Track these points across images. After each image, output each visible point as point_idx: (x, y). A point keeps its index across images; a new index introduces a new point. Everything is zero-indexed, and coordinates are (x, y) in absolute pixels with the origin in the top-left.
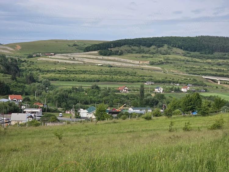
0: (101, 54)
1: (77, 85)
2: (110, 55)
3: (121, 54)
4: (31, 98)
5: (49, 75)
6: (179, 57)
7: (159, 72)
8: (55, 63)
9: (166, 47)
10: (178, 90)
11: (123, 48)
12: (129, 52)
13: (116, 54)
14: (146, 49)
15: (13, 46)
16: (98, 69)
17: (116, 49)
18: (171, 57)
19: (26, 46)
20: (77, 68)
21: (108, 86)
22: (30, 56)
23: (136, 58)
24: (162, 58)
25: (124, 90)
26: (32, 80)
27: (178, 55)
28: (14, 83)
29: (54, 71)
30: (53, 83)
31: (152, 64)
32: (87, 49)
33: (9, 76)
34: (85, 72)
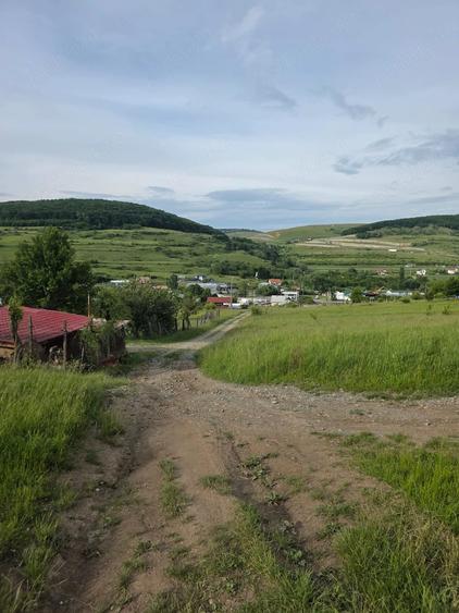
0: (359, 237)
1: (334, 269)
2: (368, 237)
3: (380, 236)
4: (289, 281)
5: (306, 260)
6: (445, 237)
7: (423, 253)
8: (312, 248)
9: (431, 227)
10: (444, 272)
11: (382, 230)
12: (389, 234)
13: (375, 236)
14: (408, 230)
15: (273, 233)
16: (354, 252)
17: (375, 231)
18: (437, 237)
19: (284, 233)
20: (334, 252)
21: (365, 269)
22: (289, 243)
23: (397, 240)
24: (426, 239)
25: (383, 273)
26: (290, 265)
27: (446, 234)
28: (273, 268)
29: (311, 256)
30: (309, 267)
31: (415, 245)
32: (345, 233)
33: (270, 262)
34: (342, 256)
